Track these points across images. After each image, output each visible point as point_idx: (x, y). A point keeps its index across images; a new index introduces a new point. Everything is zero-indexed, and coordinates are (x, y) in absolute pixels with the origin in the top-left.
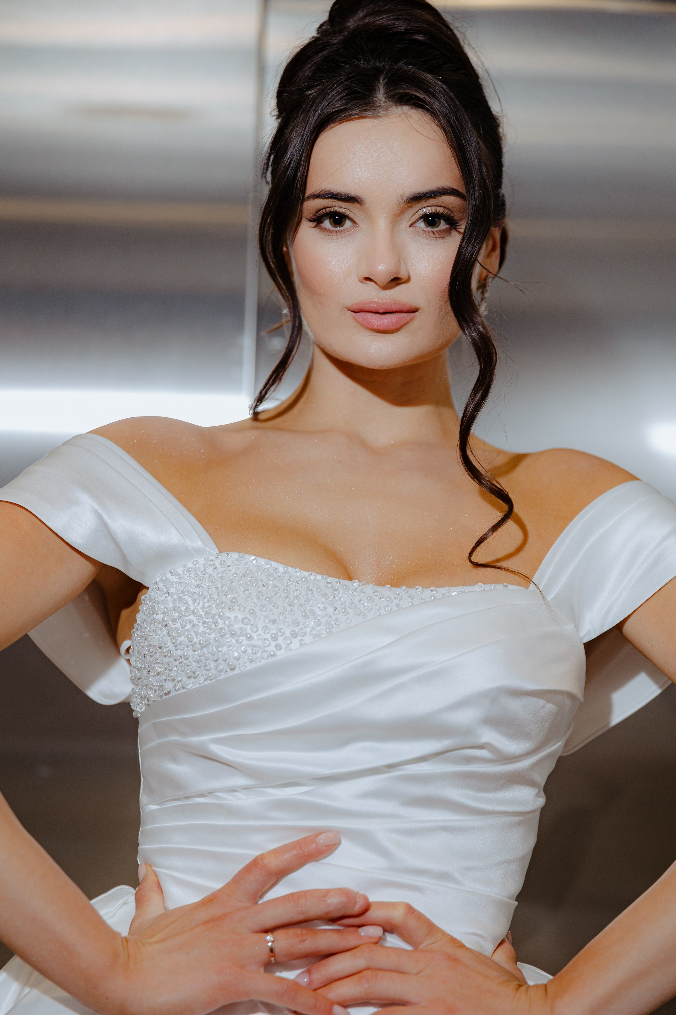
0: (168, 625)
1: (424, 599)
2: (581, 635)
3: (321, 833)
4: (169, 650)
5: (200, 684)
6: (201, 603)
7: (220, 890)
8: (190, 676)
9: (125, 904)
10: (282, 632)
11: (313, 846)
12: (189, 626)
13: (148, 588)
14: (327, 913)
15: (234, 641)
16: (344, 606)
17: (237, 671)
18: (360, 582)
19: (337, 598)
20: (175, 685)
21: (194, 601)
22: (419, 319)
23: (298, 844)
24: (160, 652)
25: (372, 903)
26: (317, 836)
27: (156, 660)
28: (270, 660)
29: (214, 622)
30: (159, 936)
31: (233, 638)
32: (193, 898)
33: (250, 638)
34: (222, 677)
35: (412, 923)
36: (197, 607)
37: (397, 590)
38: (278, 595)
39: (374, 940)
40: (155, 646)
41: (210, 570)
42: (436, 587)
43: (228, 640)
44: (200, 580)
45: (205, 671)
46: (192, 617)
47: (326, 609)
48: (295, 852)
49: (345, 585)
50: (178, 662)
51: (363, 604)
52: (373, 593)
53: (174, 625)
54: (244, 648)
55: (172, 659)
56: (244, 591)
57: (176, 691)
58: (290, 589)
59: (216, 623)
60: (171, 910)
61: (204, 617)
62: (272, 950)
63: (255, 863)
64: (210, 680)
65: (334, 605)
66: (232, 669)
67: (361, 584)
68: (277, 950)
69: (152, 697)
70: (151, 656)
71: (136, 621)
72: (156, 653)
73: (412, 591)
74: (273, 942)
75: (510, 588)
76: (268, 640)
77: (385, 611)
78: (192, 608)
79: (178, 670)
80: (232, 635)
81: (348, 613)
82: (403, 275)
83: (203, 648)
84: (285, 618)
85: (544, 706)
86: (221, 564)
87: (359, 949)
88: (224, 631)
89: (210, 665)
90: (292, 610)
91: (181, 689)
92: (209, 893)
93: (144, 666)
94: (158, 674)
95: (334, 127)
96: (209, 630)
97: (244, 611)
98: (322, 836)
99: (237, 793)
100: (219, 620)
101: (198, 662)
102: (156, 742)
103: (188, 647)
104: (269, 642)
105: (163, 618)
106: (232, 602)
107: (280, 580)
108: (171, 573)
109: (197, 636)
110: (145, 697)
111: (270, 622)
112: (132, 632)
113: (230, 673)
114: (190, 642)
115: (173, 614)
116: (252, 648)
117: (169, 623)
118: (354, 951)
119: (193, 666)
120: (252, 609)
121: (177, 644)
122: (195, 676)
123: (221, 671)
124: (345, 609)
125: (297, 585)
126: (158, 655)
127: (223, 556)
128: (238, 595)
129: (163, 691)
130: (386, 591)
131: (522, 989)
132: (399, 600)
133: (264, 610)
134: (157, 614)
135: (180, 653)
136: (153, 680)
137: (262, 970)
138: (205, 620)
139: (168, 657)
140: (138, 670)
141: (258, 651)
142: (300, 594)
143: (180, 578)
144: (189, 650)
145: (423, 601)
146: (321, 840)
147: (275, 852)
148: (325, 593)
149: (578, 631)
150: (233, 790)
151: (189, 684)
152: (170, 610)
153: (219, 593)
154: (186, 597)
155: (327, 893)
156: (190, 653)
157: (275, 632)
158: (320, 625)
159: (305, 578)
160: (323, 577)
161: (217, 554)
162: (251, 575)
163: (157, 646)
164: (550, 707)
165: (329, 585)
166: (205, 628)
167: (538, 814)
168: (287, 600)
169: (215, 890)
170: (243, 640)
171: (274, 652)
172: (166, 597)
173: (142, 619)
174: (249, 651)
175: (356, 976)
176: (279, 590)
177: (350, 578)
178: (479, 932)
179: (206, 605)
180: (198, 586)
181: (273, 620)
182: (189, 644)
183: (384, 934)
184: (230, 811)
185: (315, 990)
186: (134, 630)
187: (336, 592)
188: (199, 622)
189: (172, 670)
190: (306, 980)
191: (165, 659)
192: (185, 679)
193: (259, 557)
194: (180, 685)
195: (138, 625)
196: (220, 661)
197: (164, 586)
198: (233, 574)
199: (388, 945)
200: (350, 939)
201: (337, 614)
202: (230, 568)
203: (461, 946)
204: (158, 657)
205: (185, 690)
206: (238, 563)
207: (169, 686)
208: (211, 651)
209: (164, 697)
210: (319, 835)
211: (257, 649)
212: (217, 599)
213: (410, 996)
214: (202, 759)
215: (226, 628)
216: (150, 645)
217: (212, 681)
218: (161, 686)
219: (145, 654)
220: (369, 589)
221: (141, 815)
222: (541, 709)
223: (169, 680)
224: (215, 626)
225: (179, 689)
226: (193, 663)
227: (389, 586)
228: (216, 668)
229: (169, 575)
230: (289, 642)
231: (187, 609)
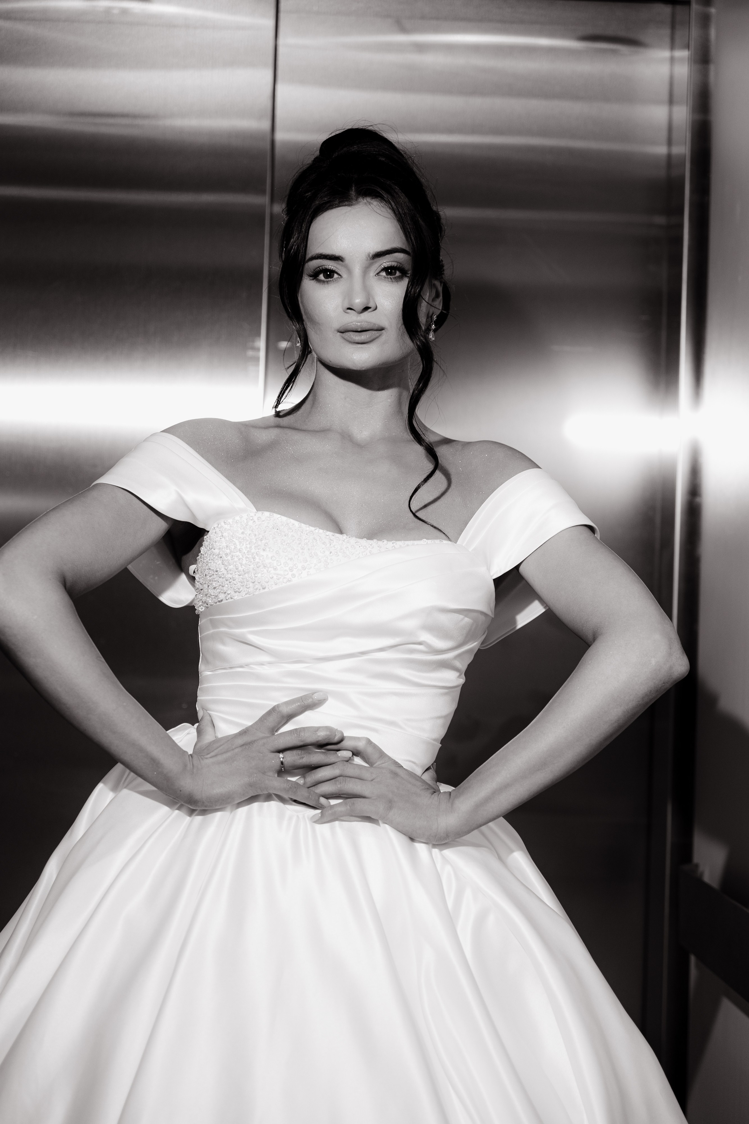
0: (223, 557)
1: (387, 549)
2: (492, 574)
3: (316, 693)
4: (223, 573)
5: (242, 596)
6: (245, 545)
7: (251, 726)
8: (236, 591)
9: (188, 734)
10: (296, 566)
11: (310, 700)
12: (236, 559)
13: (208, 532)
14: (318, 741)
15: (265, 571)
16: (336, 551)
18: (347, 535)
19: (332, 546)
20: (226, 596)
21: (240, 542)
22: (385, 336)
23: (301, 699)
24: (216, 574)
25: (345, 736)
26: (313, 694)
27: (214, 579)
28: (288, 583)
29: (253, 558)
30: (212, 754)
31: (265, 569)
32: (234, 731)
33: (275, 569)
34: (257, 593)
35: (370, 750)
36: (242, 547)
37: (370, 542)
38: (295, 542)
39: (346, 759)
40: (213, 570)
41: (251, 523)
42: (396, 541)
43: (262, 570)
44: (244, 529)
45: (246, 589)
46: (238, 553)
47: (325, 552)
48: (299, 704)
49: (337, 537)
50: (228, 581)
51: (348, 550)
52: (355, 543)
53: (226, 557)
54: (272, 576)
55: (224, 579)
56: (273, 539)
57: (227, 600)
58: (302, 538)
59: (254, 558)
60: (220, 738)
61: (247, 554)
62: (282, 763)
63: (274, 710)
64: (249, 594)
65: (330, 550)
66: (264, 588)
67: (348, 537)
68: (285, 763)
69: (210, 602)
70: (210, 576)
71: (200, 552)
72: (213, 575)
73: (380, 543)
74: (283, 758)
75: (444, 543)
76: (287, 571)
77: (362, 555)
78: (238, 547)
79: (228, 587)
80: (265, 567)
81: (338, 555)
82: (372, 304)
83: (245, 573)
84: (299, 557)
85: (462, 619)
86: (258, 519)
87: (336, 764)
88: (259, 564)
89: (250, 585)
90: (303, 552)
91: (230, 598)
92: (244, 728)
93: (206, 582)
94: (215, 588)
96: (249, 563)
97: (272, 551)
98: (316, 695)
99: (264, 666)
100: (256, 557)
101: (242, 582)
102: (212, 631)
103: (235, 572)
104: (287, 572)
105: (219, 553)
106: (265, 545)
107: (296, 532)
108: (225, 522)
109: (241, 566)
110: (205, 602)
111: (289, 559)
112: (197, 558)
113: (262, 591)
114: (237, 569)
115: (226, 550)
116: (277, 576)
117: (223, 556)
118: (333, 765)
119: (238, 584)
120: (277, 551)
121: (228, 570)
122: (239, 591)
123: (257, 589)
124: (337, 552)
125: (307, 536)
126: (215, 576)
127: (259, 514)
128: (269, 541)
129: (218, 599)
130: (364, 542)
131: (435, 794)
132: (372, 548)
133: (285, 551)
134: (214, 549)
135: (230, 576)
136: (211, 592)
137: (276, 775)
138: (247, 556)
139: (221, 578)
140: (201, 584)
141: (281, 578)
142: (309, 542)
143: (230, 527)
144: (236, 575)
145: (387, 550)
146: (316, 697)
147: (287, 703)
148: (325, 542)
149: (489, 572)
150: (262, 664)
151: (235, 596)
152: (223, 547)
153: (256, 539)
154: (234, 540)
155: (318, 729)
156: (237, 576)
157: (292, 566)
158: (320, 562)
159: (312, 532)
160: (323, 531)
161: (256, 512)
162: (277, 528)
163: (215, 570)
164: (467, 620)
165: (327, 537)
166: (247, 561)
167: (459, 689)
168: (300, 545)
169: (248, 726)
170: (271, 570)
171: (290, 579)
172: (221, 538)
173: (205, 551)
174: (275, 577)
175: (333, 780)
176: (295, 539)
177: (341, 532)
178: (413, 760)
179: (248, 546)
180: (243, 533)
181: (290, 559)
182: (236, 570)
183: (352, 756)
184: (258, 677)
185: (308, 788)
186: (199, 557)
187: (331, 541)
188: (243, 557)
189: (224, 586)
190: (302, 782)
191: (219, 579)
192: (233, 593)
193: (283, 515)
194: (229, 596)
195: (201, 554)
196: (256, 583)
197: (220, 531)
198: (266, 527)
199: (355, 763)
200: (331, 758)
201: (331, 556)
202: (263, 522)
203: (400, 767)
204: (215, 577)
205: (233, 600)
206: (269, 519)
207: (222, 596)
208: (250, 576)
209: (218, 603)
210: (315, 693)
211: (280, 576)
212: (255, 543)
213: (366, 793)
214: (243, 644)
215: (261, 562)
216: (210, 569)
217: (251, 595)
218: (217, 596)
219: (206, 575)
220: (353, 540)
221: (200, 678)
222: (461, 621)
223: (222, 593)
224: (254, 560)
225: (228, 599)
226: (238, 583)
227: (366, 539)
228: (254, 587)
229: (223, 524)
230: (300, 573)
231: (235, 548)
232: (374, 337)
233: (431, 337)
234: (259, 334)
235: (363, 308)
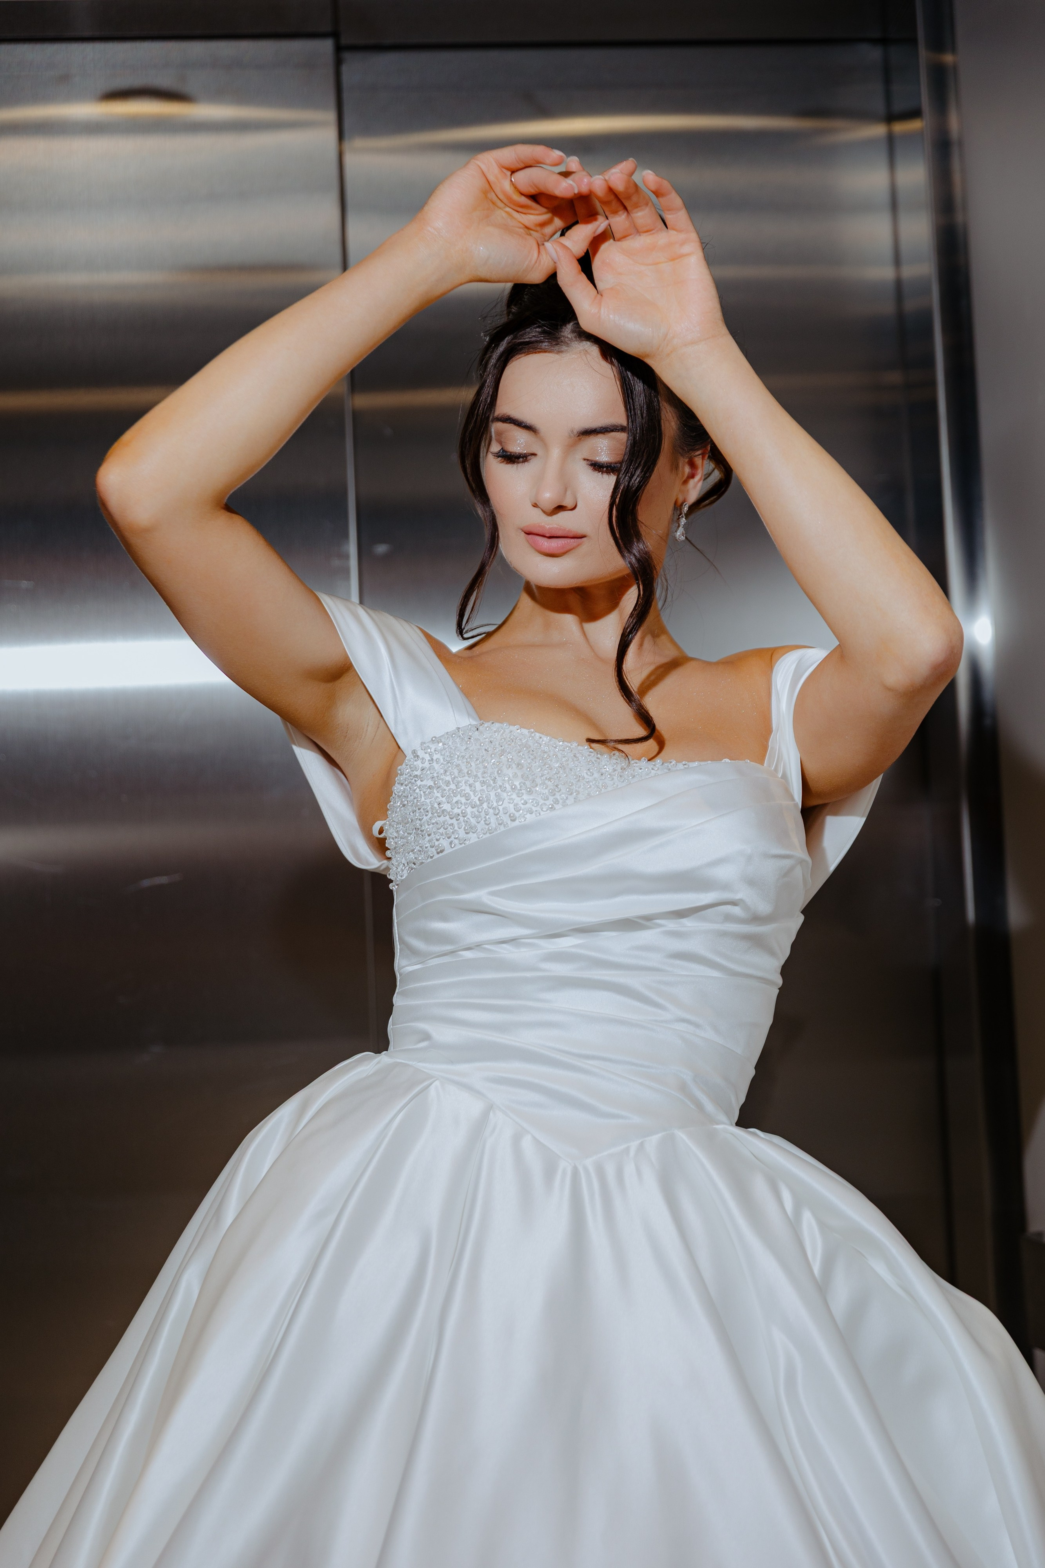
4: (444, 809)
8: (468, 831)
13: (405, 758)
15: (513, 796)
17: (517, 823)
20: (451, 842)
21: (466, 763)
22: (586, 545)
31: (512, 793)
33: (528, 791)
36: (470, 769)
41: (475, 736)
42: (687, 762)
43: (507, 796)
45: (485, 825)
55: (447, 817)
57: (453, 847)
61: (481, 777)
82: (568, 503)
88: (502, 787)
89: (491, 819)
94: (432, 834)
95: (520, 358)
96: (488, 787)
97: (523, 766)
99: (507, 945)
100: (497, 778)
102: (421, 905)
105: (433, 783)
110: (410, 862)
121: (453, 802)
122: (474, 831)
127: (488, 725)
129: (435, 850)
134: (421, 781)
139: (442, 816)
142: (568, 760)
143: (443, 745)
144: (467, 808)
148: (590, 761)
150: (504, 942)
151: (467, 839)
152: (440, 774)
161: (480, 723)
179: (480, 766)
182: (467, 801)
187: (599, 761)
191: (439, 820)
192: (463, 835)
194: (457, 841)
196: (501, 814)
207: (446, 843)
209: (436, 857)
214: (475, 913)
217: (492, 834)
218: (433, 847)
221: (398, 978)
228: (497, 821)
229: (428, 743)
231: (460, 771)
232: (569, 548)
233: (678, 533)
234: (346, 535)
235: (556, 506)
